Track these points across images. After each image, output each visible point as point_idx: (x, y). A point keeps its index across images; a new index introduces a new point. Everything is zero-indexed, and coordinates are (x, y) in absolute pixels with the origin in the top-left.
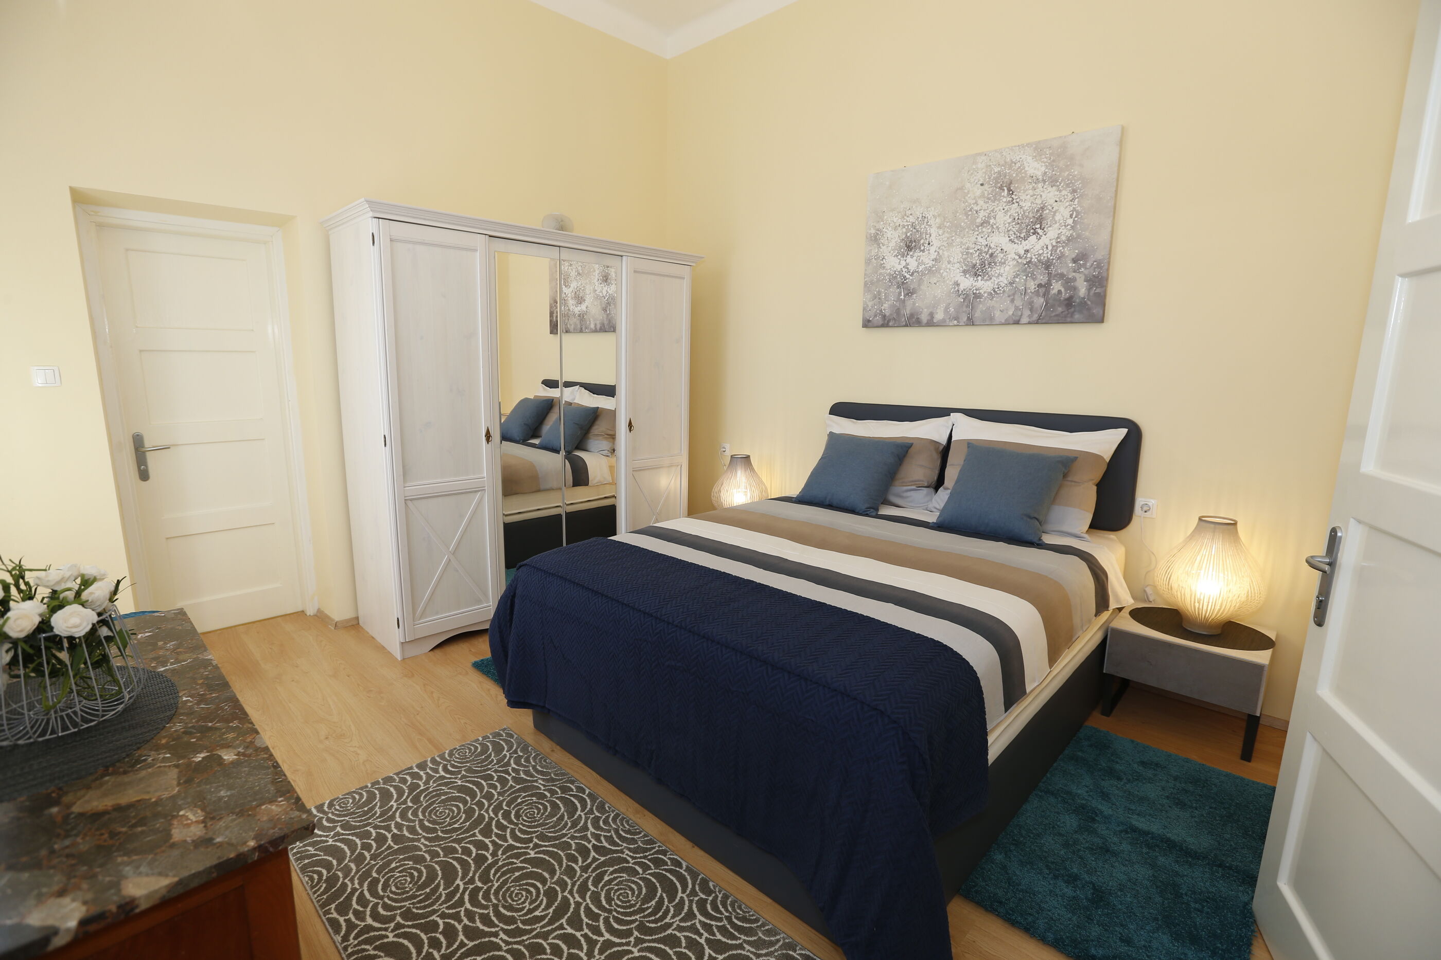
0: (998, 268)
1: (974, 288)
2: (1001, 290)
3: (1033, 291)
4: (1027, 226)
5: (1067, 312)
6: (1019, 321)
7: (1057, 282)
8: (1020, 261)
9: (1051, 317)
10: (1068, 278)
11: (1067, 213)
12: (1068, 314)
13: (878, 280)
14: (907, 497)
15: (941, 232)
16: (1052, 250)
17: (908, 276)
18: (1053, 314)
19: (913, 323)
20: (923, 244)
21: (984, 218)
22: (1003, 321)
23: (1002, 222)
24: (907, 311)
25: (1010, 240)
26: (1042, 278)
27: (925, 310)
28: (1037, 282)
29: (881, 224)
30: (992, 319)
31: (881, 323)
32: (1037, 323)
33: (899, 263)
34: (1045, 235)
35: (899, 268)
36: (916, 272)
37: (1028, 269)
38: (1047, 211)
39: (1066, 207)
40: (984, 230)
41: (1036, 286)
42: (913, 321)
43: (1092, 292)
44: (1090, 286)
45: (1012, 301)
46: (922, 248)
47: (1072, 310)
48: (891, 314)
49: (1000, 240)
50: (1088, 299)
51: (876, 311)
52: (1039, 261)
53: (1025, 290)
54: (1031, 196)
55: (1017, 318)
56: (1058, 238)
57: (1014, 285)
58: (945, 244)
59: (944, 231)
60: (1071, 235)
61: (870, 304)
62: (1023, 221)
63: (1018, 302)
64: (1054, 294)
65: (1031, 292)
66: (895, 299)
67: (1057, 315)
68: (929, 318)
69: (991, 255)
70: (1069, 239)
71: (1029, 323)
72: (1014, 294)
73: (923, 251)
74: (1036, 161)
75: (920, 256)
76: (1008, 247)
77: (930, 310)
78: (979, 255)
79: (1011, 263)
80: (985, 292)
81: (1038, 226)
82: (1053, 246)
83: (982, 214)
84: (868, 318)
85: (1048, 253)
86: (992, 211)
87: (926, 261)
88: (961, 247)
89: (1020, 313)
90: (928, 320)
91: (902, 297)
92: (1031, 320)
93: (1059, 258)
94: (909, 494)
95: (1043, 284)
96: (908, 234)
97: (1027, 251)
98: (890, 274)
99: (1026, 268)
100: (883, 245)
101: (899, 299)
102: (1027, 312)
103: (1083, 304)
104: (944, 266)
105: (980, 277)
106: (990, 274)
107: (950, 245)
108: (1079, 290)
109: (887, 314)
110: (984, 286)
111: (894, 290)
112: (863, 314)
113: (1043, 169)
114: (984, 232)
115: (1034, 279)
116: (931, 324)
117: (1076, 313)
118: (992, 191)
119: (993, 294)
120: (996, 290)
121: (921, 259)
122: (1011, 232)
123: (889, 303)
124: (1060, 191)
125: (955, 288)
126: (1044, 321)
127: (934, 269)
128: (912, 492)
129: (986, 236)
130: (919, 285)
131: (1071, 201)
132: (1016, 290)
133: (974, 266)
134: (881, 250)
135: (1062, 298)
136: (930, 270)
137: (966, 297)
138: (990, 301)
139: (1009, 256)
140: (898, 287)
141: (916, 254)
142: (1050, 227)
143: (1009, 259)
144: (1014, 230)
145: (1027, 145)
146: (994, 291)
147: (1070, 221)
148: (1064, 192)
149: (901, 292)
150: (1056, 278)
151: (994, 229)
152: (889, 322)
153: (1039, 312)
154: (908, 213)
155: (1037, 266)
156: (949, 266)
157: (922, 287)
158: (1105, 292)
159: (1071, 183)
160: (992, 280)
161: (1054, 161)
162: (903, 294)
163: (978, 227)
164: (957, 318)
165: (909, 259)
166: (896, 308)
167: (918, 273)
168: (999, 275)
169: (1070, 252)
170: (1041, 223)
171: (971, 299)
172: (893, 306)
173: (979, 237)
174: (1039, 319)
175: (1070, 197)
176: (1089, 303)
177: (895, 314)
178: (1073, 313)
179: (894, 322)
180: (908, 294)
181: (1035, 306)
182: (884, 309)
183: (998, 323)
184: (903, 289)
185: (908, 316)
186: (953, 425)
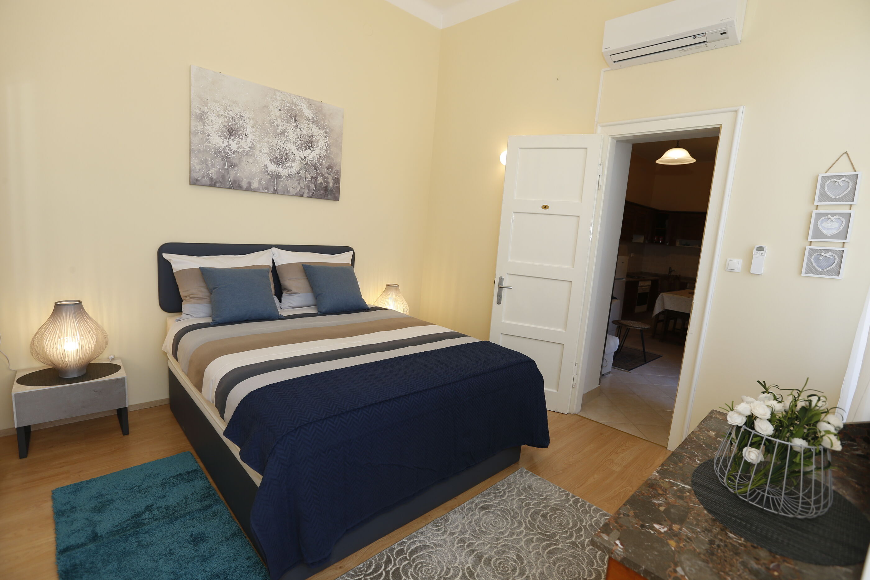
0: (291, 163)
1: (277, 172)
2: (293, 176)
3: (309, 180)
4: (305, 143)
6: (303, 195)
7: (320, 177)
8: (302, 161)
9: (318, 195)
10: (325, 176)
11: (324, 144)
12: (325, 195)
13: (205, 151)
15: (254, 130)
16: (317, 160)
17: (230, 154)
18: (319, 194)
19: (236, 187)
20: (241, 134)
21: (281, 131)
22: (295, 194)
23: (292, 137)
24: (231, 178)
25: (297, 148)
26: (314, 174)
27: (245, 180)
28: (311, 175)
29: (205, 109)
30: (288, 192)
31: (209, 183)
32: (311, 197)
33: (223, 142)
34: (314, 151)
35: (223, 146)
36: (236, 152)
37: (306, 167)
38: (315, 139)
39: (323, 140)
40: (282, 138)
41: (310, 178)
42: (236, 186)
43: (335, 186)
44: (334, 182)
45: (299, 183)
46: (241, 137)
47: (327, 193)
48: (217, 178)
49: (291, 147)
50: (334, 189)
51: (204, 174)
52: (312, 164)
53: (305, 178)
54: (307, 128)
55: (302, 193)
56: (320, 154)
57: (300, 175)
58: (257, 139)
59: (256, 131)
60: (326, 155)
61: (198, 167)
62: (303, 140)
63: (302, 185)
64: (319, 183)
65: (308, 180)
66: (221, 168)
67: (321, 195)
68: (248, 185)
69: (287, 154)
70: (325, 157)
71: (308, 197)
72: (300, 180)
73: (242, 139)
74: (309, 109)
75: (239, 142)
76: (296, 152)
77: (249, 180)
78: (279, 152)
79: (297, 162)
80: (283, 176)
81: (310, 145)
82: (318, 158)
83: (280, 127)
84: (196, 178)
85: (315, 161)
86: (287, 128)
87: (244, 146)
88: (268, 144)
89: (303, 191)
90: (247, 186)
91: (226, 167)
93: (321, 165)
95: (314, 177)
96: (230, 124)
97: (305, 157)
98: (215, 148)
99: (305, 167)
100: (209, 125)
101: (223, 168)
102: (307, 191)
103: (331, 191)
104: (257, 153)
105: (280, 166)
106: (286, 165)
107: (261, 140)
108: (330, 184)
109: (214, 178)
110: (284, 172)
111: (219, 161)
112: (190, 174)
113: (312, 115)
114: (281, 139)
115: (310, 174)
116: (249, 189)
117: (329, 195)
118: (286, 116)
119: (289, 177)
120: (290, 175)
121: (240, 144)
122: (297, 144)
123: (216, 169)
124: (320, 130)
125: (265, 169)
126: (315, 197)
127: (250, 153)
129: (283, 142)
130: (239, 162)
131: (325, 137)
132: (301, 177)
133: (277, 158)
134: (207, 128)
135: (323, 186)
136: (247, 153)
137: (273, 176)
138: (287, 181)
139: (296, 157)
140: (223, 159)
141: (236, 140)
142: (316, 147)
143: (297, 159)
144: (298, 143)
145: (304, 98)
146: (289, 176)
147: (325, 148)
148: (322, 132)
149: (225, 164)
150: (320, 175)
151: (287, 139)
152: (216, 183)
153: (312, 191)
154: (229, 108)
155: (311, 167)
156: (260, 154)
157: (242, 164)
158: (339, 186)
159: (325, 128)
160: (287, 169)
161: (317, 113)
162: (226, 165)
163: (278, 135)
164: (267, 188)
165: (231, 142)
166: (222, 174)
167: (239, 153)
168: (291, 167)
169: (325, 163)
170: (312, 144)
171: (275, 178)
172: (218, 172)
173: (279, 141)
174: (313, 195)
175: (324, 135)
176: (334, 191)
177: (221, 179)
178: (327, 195)
179: (220, 184)
180: (231, 166)
181: (311, 188)
182: (211, 174)
183: (292, 195)
184: (227, 161)
185: (232, 181)
186: (273, 255)
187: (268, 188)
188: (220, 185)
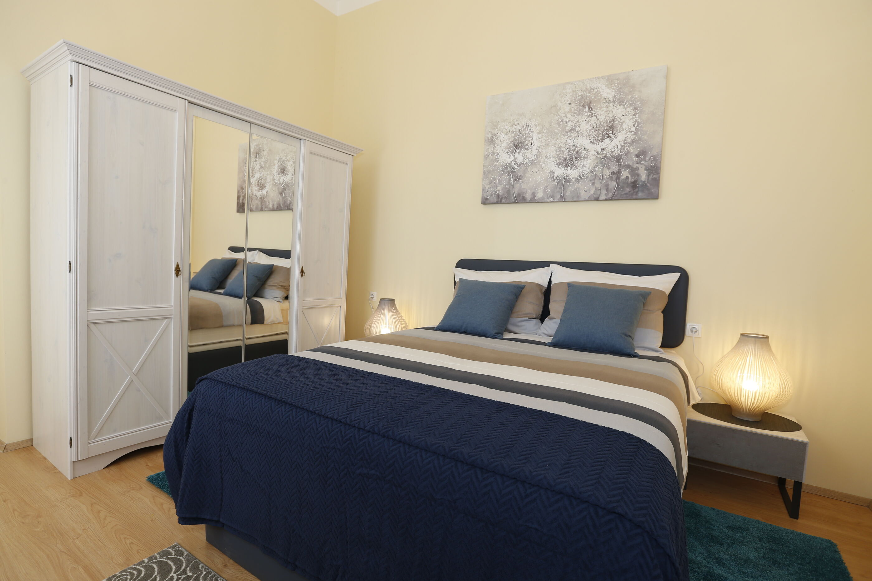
0: (583, 161)
1: (565, 175)
2: (585, 176)
3: (608, 177)
4: (603, 132)
5: (633, 192)
6: (598, 198)
7: (625, 170)
8: (598, 156)
9: (621, 195)
10: (633, 168)
11: (631, 124)
12: (634, 193)
13: (494, 170)
14: (521, 326)
15: (540, 136)
16: (621, 149)
17: (516, 167)
18: (624, 193)
19: (520, 200)
20: (527, 144)
21: (571, 127)
22: (587, 198)
23: (585, 129)
24: (516, 191)
25: (591, 142)
26: (615, 168)
27: (529, 191)
28: (611, 171)
29: (496, 131)
30: (578, 197)
31: (496, 200)
32: (611, 199)
33: (510, 157)
34: (616, 138)
35: (509, 161)
36: (522, 164)
37: (604, 162)
38: (617, 122)
39: (630, 119)
40: (572, 134)
41: (610, 174)
42: (520, 199)
43: (650, 178)
44: (649, 173)
45: (593, 184)
46: (527, 147)
47: (637, 190)
48: (503, 194)
49: (583, 142)
50: (648, 182)
51: (492, 192)
52: (612, 156)
53: (603, 176)
54: (606, 112)
55: (597, 196)
56: (625, 140)
57: (594, 173)
58: (543, 144)
59: (543, 136)
60: (635, 138)
61: (487, 187)
62: (600, 129)
63: (598, 185)
64: (623, 179)
65: (607, 178)
66: (507, 183)
67: (626, 194)
68: (532, 196)
69: (577, 152)
70: (633, 141)
71: (606, 200)
72: (594, 179)
73: (527, 149)
74: (608, 88)
75: (525, 153)
76: (589, 146)
77: (533, 191)
78: (568, 152)
79: (592, 158)
80: (573, 178)
81: (611, 132)
82: (622, 146)
83: (570, 124)
84: (486, 197)
85: (618, 150)
86: (578, 122)
87: (530, 156)
88: (555, 146)
89: (599, 192)
90: (531, 198)
91: (512, 182)
92: (607, 198)
93: (626, 154)
94: (523, 323)
95: (615, 172)
96: (516, 138)
97: (603, 149)
98: (502, 166)
99: (603, 161)
100: (498, 145)
101: (509, 183)
102: (604, 192)
103: (644, 185)
104: (543, 160)
105: (569, 168)
106: (576, 165)
107: (547, 145)
108: (641, 176)
109: (501, 194)
110: (573, 173)
111: (505, 177)
112: (482, 194)
113: (613, 93)
114: (571, 136)
115: (609, 169)
116: (533, 201)
117: (639, 192)
118: (577, 108)
119: (580, 179)
120: (581, 176)
121: (526, 155)
122: (591, 136)
123: (502, 186)
124: (626, 109)
125: (551, 175)
126: (616, 198)
127: (535, 162)
128: (525, 322)
129: (574, 139)
130: (524, 173)
131: (634, 115)
132: (596, 177)
133: (565, 160)
134: (496, 149)
135: (629, 182)
136: (532, 163)
137: (559, 181)
138: (577, 184)
139: (590, 152)
140: (509, 175)
141: (522, 152)
142: (619, 132)
143: (590, 155)
144: (593, 134)
145: (602, 77)
146: (580, 177)
147: (633, 129)
148: (628, 109)
149: (511, 179)
150: (624, 168)
151: (578, 133)
152: (501, 199)
153: (613, 191)
154: (516, 122)
155: (610, 160)
156: (546, 160)
157: (527, 175)
158: (659, 177)
159: (633, 103)
160: (578, 170)
161: (621, 88)
163: (567, 132)
164: (552, 197)
165: (517, 155)
166: (507, 190)
167: (524, 165)
168: (583, 166)
169: (634, 150)
170: (613, 130)
171: (563, 182)
172: (504, 188)
173: (568, 140)
174: (613, 196)
175: (633, 112)
176: (648, 185)
177: (507, 194)
178: (637, 193)
179: (505, 199)
180: (516, 180)
181: (610, 187)
182: (498, 191)
183: (583, 200)
184: (512, 176)
185: (516, 195)
186: (552, 273)
187: (554, 196)
188: (506, 201)
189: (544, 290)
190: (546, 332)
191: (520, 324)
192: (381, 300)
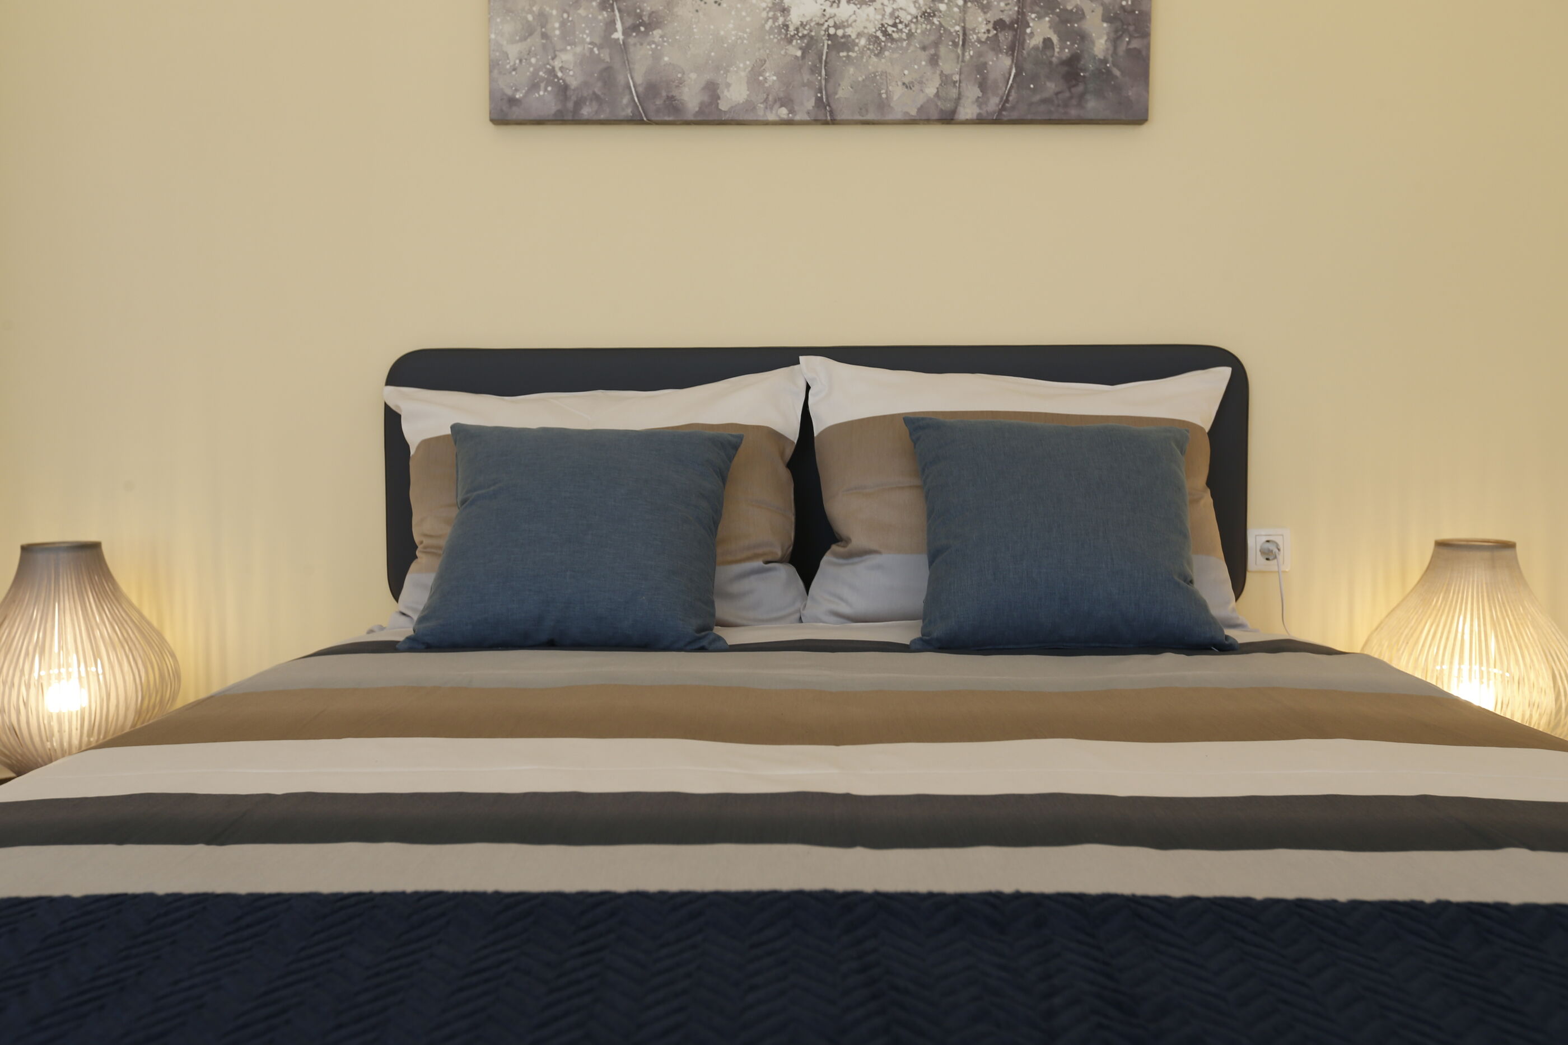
1: (831, 23)
2: (901, 31)
3: (983, 37)
5: (1067, 94)
6: (954, 112)
7: (1040, 17)
9: (1031, 104)
10: (1065, 10)
12: (1071, 98)
18: (1037, 98)
19: (658, 111)
22: (913, 112)
24: (639, 75)
26: (1005, 8)
27: (693, 76)
28: (993, 16)
30: (883, 105)
31: (553, 110)
32: (996, 120)
41: (990, 26)
42: (657, 107)
43: (1121, 48)
44: (1116, 31)
45: (934, 60)
47: (1080, 88)
48: (586, 84)
50: (1114, 64)
51: (535, 74)
53: (965, 34)
55: (949, 106)
57: (936, 21)
61: (513, 51)
63: (949, 65)
64: (1036, 48)
65: (979, 41)
66: (597, 41)
67: (1044, 101)
68: (706, 98)
71: (980, 121)
72: (936, 44)
77: (708, 76)
80: (859, 35)
84: (509, 92)
89: (954, 93)
90: (702, 104)
91: (618, 35)
92: (983, 112)
94: (745, 585)
95: (1007, 20)
101: (607, 41)
102: (972, 92)
103: (1103, 74)
108: (1093, 43)
109: (573, 83)
110: (858, 17)
111: (590, 12)
112: (492, 80)
115: (985, 8)
116: (710, 115)
117: (1088, 97)
119: (883, 38)
120: (890, 29)
123: (579, 49)
125: (775, 19)
126: (1015, 115)
128: (753, 578)
130: (670, 5)
132: (941, 34)
135: (1054, 60)
137: (810, 43)
138: (874, 59)
146: (885, 33)
149: (613, 22)
150: (1037, 9)
152: (579, 104)
153: (1002, 91)
157: (679, 11)
158: (1148, 47)
162: (619, 26)
164: (786, 101)
166: (602, 66)
171: (823, 51)
172: (589, 59)
174: (1003, 108)
176: (1117, 72)
177: (599, 84)
178: (1082, 97)
179: (595, 106)
180: (635, 28)
181: (992, 76)
182: (561, 69)
183: (899, 116)
184: (620, 11)
185: (640, 89)
186: (808, 388)
187: (791, 101)
188: (596, 112)
189: (789, 452)
190: (844, 609)
191: (737, 587)
192: (26, 549)
